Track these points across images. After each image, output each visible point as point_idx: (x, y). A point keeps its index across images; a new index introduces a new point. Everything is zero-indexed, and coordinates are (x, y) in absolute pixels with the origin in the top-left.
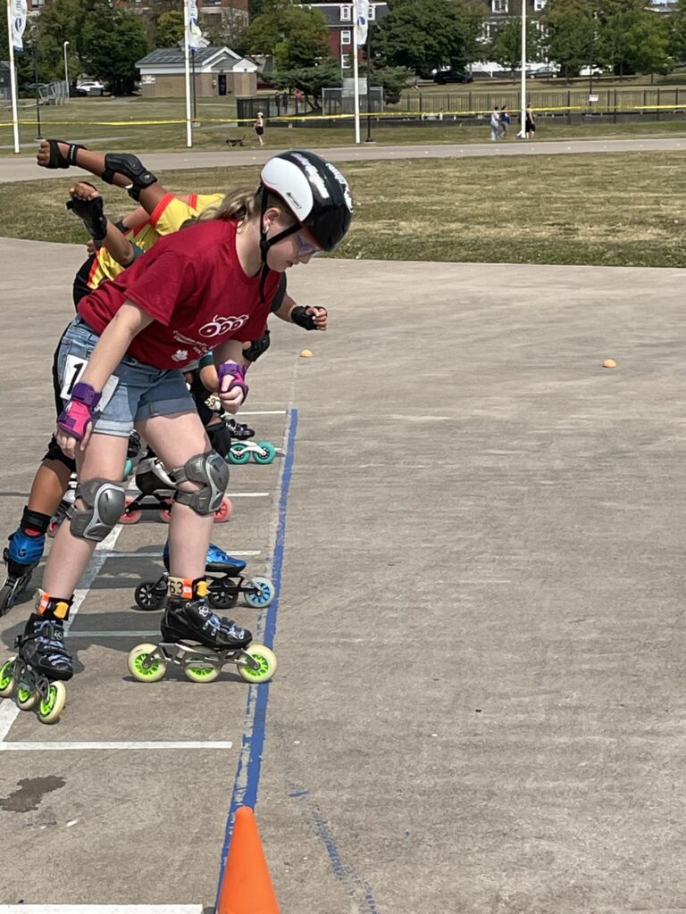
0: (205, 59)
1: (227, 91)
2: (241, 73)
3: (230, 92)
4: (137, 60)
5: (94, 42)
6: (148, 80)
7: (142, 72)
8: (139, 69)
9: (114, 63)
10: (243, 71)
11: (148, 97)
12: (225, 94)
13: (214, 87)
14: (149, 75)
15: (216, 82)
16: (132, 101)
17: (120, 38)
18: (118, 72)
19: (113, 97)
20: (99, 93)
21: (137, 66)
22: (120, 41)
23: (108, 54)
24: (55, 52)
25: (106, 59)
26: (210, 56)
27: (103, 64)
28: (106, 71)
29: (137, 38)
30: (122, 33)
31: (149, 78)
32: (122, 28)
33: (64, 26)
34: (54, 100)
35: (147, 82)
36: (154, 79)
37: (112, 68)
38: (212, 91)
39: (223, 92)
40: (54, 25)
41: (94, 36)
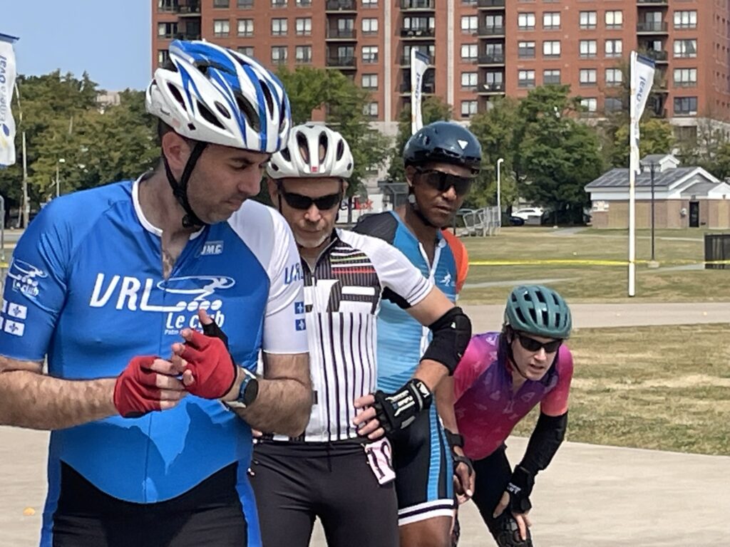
0: (673, 182)
1: (700, 222)
2: (718, 201)
3: (703, 224)
5: (535, 161)
6: (600, 207)
7: (593, 197)
8: (589, 194)
9: (558, 186)
10: (721, 197)
11: (599, 228)
12: (697, 226)
13: (683, 216)
14: (601, 200)
15: (686, 211)
16: (579, 233)
17: (567, 155)
18: (563, 197)
19: (556, 227)
20: (539, 222)
21: (587, 190)
22: (567, 159)
23: (552, 175)
24: (487, 171)
25: (549, 181)
26: (678, 178)
27: (544, 186)
28: (550, 195)
29: (590, 156)
30: (570, 150)
31: (601, 204)
32: (570, 143)
33: (498, 140)
34: (482, 230)
35: (599, 210)
36: (607, 206)
37: (555, 192)
38: (680, 220)
39: (694, 223)
40: (486, 139)
41: (535, 153)
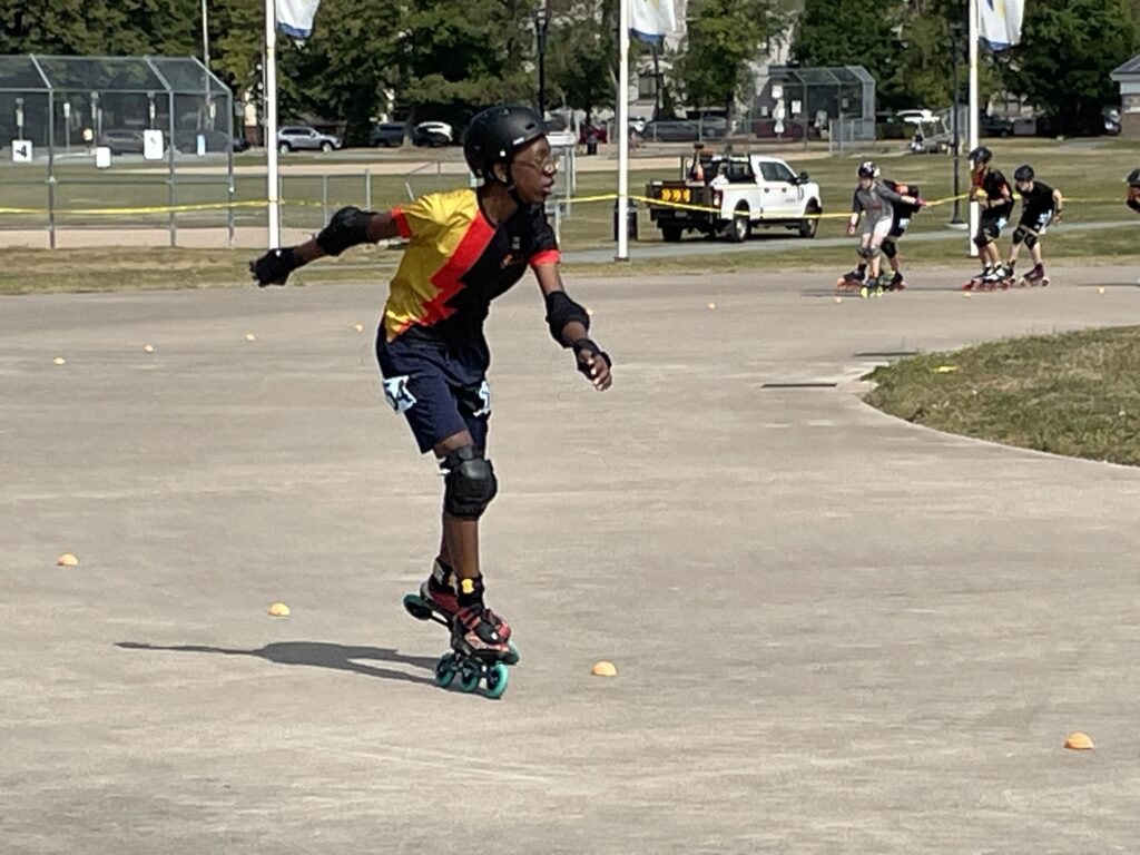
4: (1113, 68)
6: (1134, 104)
7: (1124, 89)
8: (1117, 84)
9: (1065, 72)
11: (1134, 138)
14: (1135, 95)
16: (1100, 147)
18: (1073, 90)
21: (1114, 77)
25: (1051, 63)
29: (1115, 23)
30: (1084, 13)
31: (1136, 100)
35: (1134, 110)
37: (1060, 82)
